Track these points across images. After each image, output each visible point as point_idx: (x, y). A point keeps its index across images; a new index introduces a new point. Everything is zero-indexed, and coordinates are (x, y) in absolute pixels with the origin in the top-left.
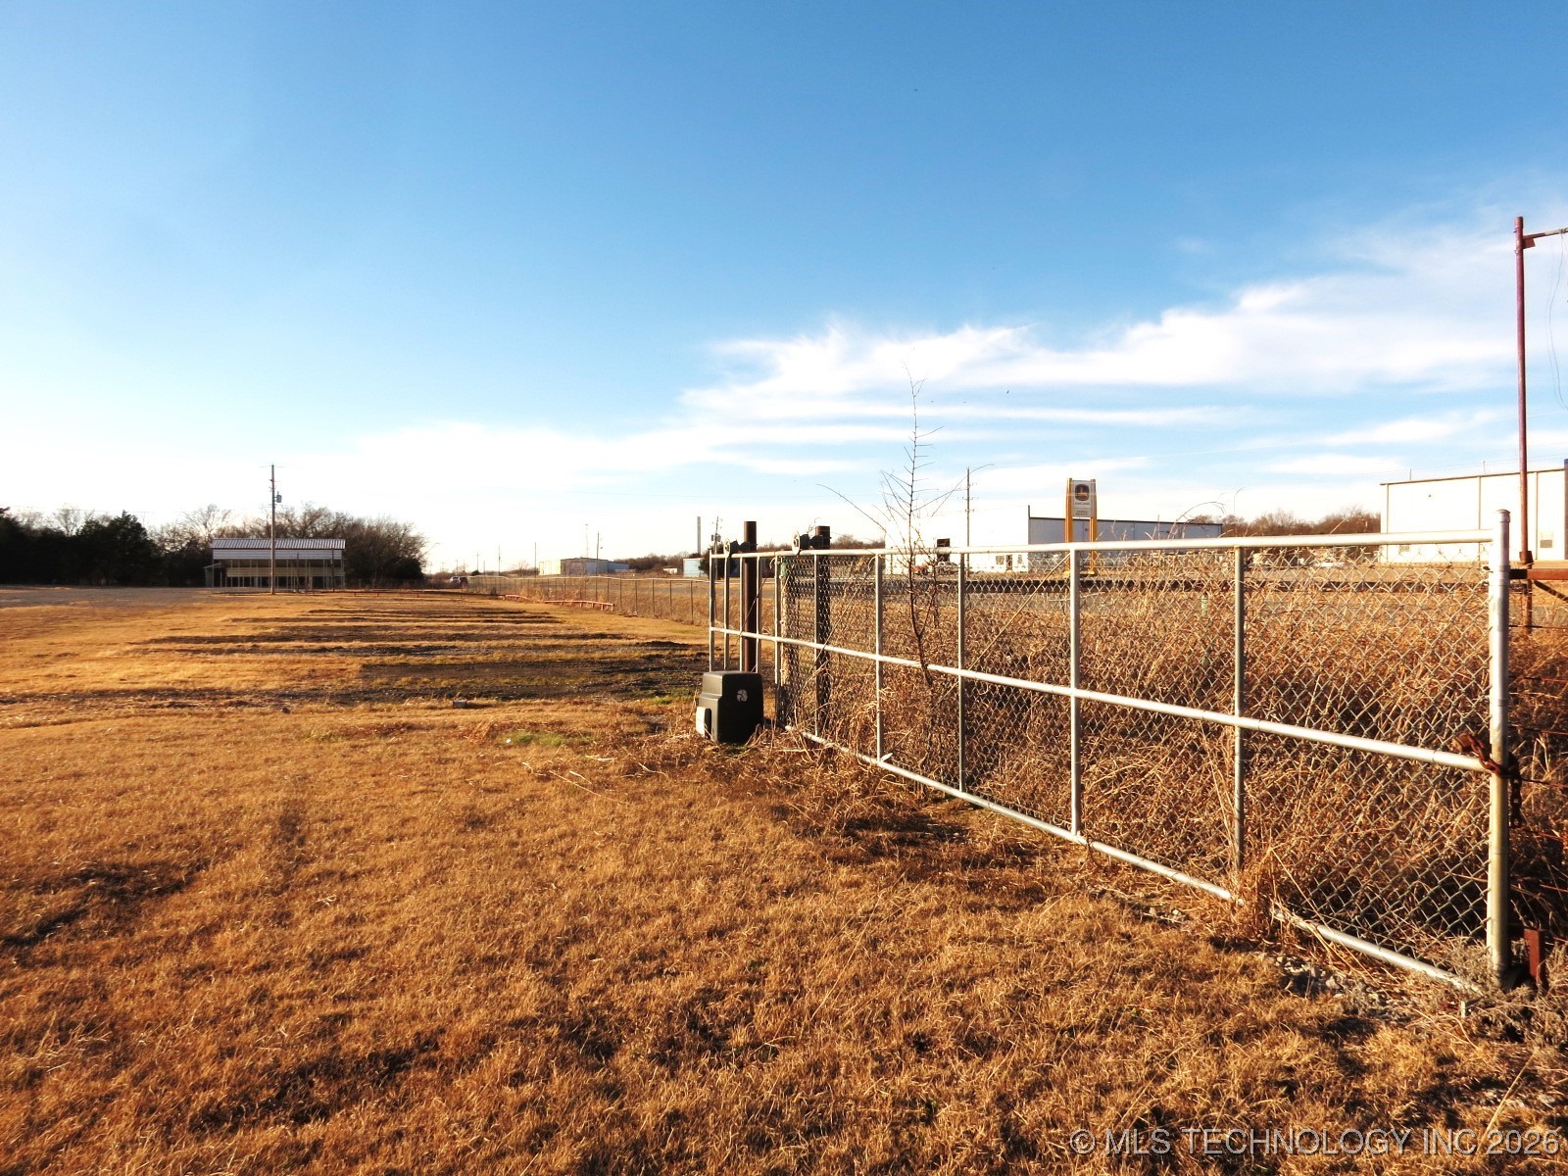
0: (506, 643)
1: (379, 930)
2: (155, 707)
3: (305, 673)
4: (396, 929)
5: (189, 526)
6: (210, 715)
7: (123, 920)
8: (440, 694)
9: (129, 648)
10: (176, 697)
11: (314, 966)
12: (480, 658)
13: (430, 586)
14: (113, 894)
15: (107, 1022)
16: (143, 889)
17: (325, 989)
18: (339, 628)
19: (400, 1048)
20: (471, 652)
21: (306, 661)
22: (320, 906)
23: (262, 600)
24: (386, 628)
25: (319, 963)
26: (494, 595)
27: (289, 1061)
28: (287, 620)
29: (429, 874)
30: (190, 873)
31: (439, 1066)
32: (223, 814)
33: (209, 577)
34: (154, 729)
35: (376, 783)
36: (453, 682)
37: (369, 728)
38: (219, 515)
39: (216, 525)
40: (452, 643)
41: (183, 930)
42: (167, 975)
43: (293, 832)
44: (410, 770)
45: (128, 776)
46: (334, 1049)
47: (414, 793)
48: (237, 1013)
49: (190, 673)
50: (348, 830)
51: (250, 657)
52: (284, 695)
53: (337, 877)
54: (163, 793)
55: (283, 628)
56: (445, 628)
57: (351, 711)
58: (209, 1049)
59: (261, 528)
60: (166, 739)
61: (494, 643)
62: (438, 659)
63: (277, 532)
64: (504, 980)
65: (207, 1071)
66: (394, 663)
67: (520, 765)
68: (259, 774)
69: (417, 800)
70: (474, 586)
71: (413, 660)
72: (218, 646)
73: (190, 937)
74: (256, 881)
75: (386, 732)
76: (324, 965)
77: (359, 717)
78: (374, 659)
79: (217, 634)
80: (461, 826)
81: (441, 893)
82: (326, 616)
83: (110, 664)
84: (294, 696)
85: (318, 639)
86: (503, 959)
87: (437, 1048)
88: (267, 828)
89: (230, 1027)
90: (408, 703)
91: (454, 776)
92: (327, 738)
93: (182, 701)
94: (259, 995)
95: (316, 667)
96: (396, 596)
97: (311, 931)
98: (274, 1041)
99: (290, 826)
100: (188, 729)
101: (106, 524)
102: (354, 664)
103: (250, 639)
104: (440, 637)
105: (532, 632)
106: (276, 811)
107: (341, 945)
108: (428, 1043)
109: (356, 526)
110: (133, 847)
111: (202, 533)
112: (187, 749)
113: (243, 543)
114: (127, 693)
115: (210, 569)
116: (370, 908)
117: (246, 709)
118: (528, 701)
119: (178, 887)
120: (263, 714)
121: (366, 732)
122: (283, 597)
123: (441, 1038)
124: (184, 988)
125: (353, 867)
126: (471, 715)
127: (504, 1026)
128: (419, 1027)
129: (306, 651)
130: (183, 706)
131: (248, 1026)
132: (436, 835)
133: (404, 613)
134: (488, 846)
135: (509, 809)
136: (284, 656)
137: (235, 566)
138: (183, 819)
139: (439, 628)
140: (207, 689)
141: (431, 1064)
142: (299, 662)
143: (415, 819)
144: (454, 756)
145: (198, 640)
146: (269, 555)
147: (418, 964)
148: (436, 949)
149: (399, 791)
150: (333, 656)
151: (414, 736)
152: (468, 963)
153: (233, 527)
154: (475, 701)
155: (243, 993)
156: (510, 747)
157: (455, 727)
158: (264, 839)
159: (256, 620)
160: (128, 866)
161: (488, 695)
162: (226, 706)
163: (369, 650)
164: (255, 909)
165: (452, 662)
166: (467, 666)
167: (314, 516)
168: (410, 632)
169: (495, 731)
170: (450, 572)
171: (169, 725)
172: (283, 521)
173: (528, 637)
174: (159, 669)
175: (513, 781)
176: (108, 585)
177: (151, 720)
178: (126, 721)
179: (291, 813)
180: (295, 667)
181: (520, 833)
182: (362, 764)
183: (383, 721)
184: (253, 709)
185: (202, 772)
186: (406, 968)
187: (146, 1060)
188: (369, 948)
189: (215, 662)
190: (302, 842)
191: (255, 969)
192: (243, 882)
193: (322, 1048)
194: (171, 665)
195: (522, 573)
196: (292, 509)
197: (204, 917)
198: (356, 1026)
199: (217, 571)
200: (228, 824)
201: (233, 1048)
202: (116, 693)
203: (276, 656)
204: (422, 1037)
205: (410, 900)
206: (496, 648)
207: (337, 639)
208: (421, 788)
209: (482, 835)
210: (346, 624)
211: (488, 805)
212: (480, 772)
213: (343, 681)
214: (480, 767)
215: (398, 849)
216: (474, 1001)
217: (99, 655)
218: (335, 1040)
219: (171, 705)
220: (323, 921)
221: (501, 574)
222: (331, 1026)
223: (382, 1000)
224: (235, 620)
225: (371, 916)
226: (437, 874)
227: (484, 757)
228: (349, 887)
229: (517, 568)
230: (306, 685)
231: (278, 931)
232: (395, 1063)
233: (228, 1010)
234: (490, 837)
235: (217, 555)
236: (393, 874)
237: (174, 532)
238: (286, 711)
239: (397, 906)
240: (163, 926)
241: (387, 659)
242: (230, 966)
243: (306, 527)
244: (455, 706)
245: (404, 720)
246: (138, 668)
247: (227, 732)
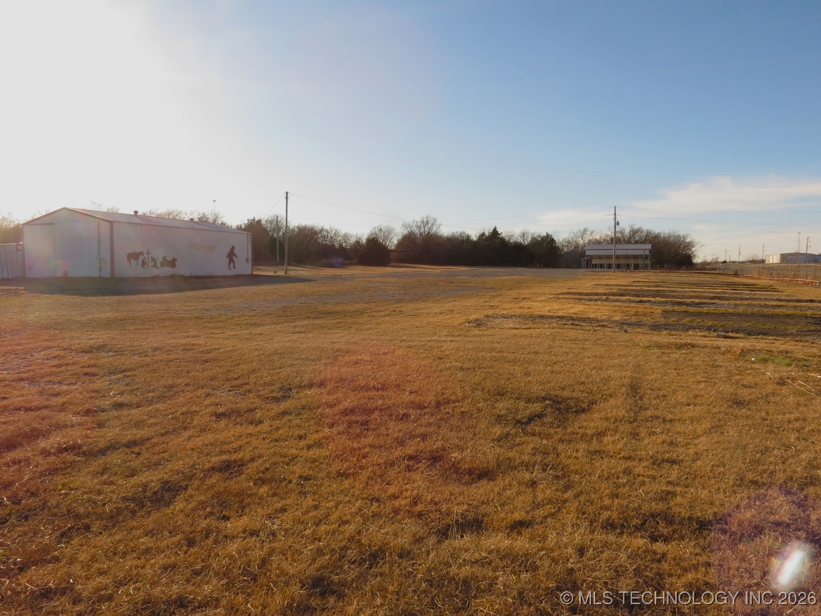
0: (746, 302)
1: (687, 452)
2: (565, 324)
3: (633, 313)
4: (696, 453)
5: (575, 239)
6: (590, 331)
7: (562, 423)
8: (709, 329)
9: (551, 296)
10: (574, 321)
11: (654, 463)
12: (731, 311)
13: (698, 269)
14: (556, 409)
15: (561, 467)
16: (568, 409)
17: (661, 477)
18: (648, 290)
19: (705, 518)
20: (725, 306)
21: (633, 307)
22: (654, 433)
23: (609, 275)
24: (674, 291)
25: (657, 462)
26: (736, 274)
27: (646, 508)
28: (622, 286)
29: (713, 427)
30: (589, 405)
31: (728, 534)
32: (602, 379)
33: (584, 263)
34: (565, 335)
35: (678, 374)
36: (716, 323)
37: (669, 343)
38: (589, 233)
39: (587, 238)
40: (713, 301)
41: (588, 432)
42: (584, 451)
43: (637, 393)
44: (696, 369)
45: (557, 356)
46: (668, 508)
47: (700, 382)
48: (618, 477)
49: (578, 310)
50: (665, 396)
51: (606, 303)
52: (623, 323)
53: (661, 420)
54: (573, 365)
55: (619, 289)
56: (708, 292)
57: (659, 334)
58: (607, 491)
59: (608, 239)
60: (571, 340)
61: (739, 302)
62: (705, 310)
63: (616, 240)
64: (765, 496)
65: (607, 502)
66: (680, 310)
67: (764, 374)
68: (617, 361)
69: (703, 385)
70: (724, 269)
71: (691, 309)
72: (590, 297)
73: (592, 436)
74: (621, 414)
75: (680, 347)
76: (659, 464)
77: (663, 338)
78: (669, 308)
79: (589, 291)
80: (730, 403)
81: (721, 438)
82: (641, 284)
83: (544, 304)
84: (629, 324)
85: (638, 296)
86: (764, 484)
87: (726, 524)
88: (624, 389)
89: (615, 483)
90: (690, 332)
91: (722, 375)
92: (648, 347)
93: (576, 322)
94: (627, 471)
95: (639, 310)
96: (678, 274)
97: (650, 445)
98: (636, 496)
99: (634, 389)
100: (581, 336)
101: (539, 239)
102: (659, 310)
103: (605, 294)
104: (705, 298)
105: (763, 297)
106: (627, 381)
107: (667, 455)
108: (722, 519)
109: (657, 237)
110: (563, 389)
111: (581, 242)
112: (581, 346)
113: (600, 247)
114: (552, 317)
115: (584, 260)
116: (679, 439)
117: (606, 329)
118: (764, 337)
119: (584, 411)
120: (615, 332)
121: (668, 346)
122: (619, 274)
123: (729, 519)
124: (591, 459)
125: (670, 416)
126: (728, 342)
127: (768, 522)
128: (715, 510)
129: (633, 302)
130: (577, 325)
131: (624, 485)
132: (714, 407)
133: (683, 283)
134: (747, 417)
135: (759, 398)
136: (622, 304)
137: (596, 258)
138: (583, 379)
139: (704, 292)
140: (587, 318)
141: (724, 532)
142: (630, 307)
143: (702, 396)
144: (721, 364)
145: (581, 294)
146: (612, 253)
147: (711, 475)
148: (721, 469)
149: (691, 380)
150: (647, 305)
151: (696, 351)
152: (741, 481)
153: (595, 239)
154: (730, 334)
155: (620, 469)
156: (754, 363)
157: (719, 348)
158: (623, 394)
159: (606, 285)
160: (561, 397)
161: (737, 331)
162: (597, 326)
163: (666, 302)
164: (621, 428)
165: (714, 312)
166: (723, 315)
167: (634, 232)
168: (687, 294)
169: (744, 353)
170: (709, 261)
171: (572, 334)
172: (619, 235)
173: (760, 299)
174: (565, 307)
175: (760, 382)
176: (540, 267)
177: (564, 331)
178: (553, 330)
179: (634, 383)
180: (628, 309)
181: (767, 413)
182: (668, 363)
183: (678, 341)
184: (610, 329)
185: (589, 357)
186: (704, 476)
187: (579, 489)
188: (682, 461)
189: (589, 305)
190: (641, 398)
191: (624, 457)
192: (614, 413)
193: (661, 506)
194: (569, 305)
195: (753, 262)
196: (624, 229)
197: (598, 428)
198: (679, 499)
199: (587, 261)
200: (605, 384)
201: (618, 494)
202: (548, 317)
203: (618, 304)
204: (718, 515)
205: (703, 439)
206: (740, 305)
207: (648, 296)
208: (704, 379)
209: (743, 411)
210: (652, 288)
211: (745, 394)
212: (738, 375)
213: (653, 318)
214: (738, 372)
215: (694, 411)
216: (747, 504)
217: (539, 299)
218: (668, 503)
219: (572, 324)
220: (656, 441)
221: (740, 263)
222: (666, 496)
223: (692, 490)
224: (596, 285)
225: (682, 444)
226: (718, 428)
227: (740, 367)
228: (668, 426)
229: (751, 259)
230: (634, 319)
231: (634, 442)
232: (703, 526)
233: (613, 475)
234: (749, 413)
235: (588, 253)
236: (691, 423)
237: (569, 242)
238: (626, 331)
239: (696, 441)
240: (579, 428)
241: (676, 308)
242: (612, 454)
243: (631, 238)
244: (718, 336)
245: (689, 341)
246: (556, 306)
247: (599, 339)
